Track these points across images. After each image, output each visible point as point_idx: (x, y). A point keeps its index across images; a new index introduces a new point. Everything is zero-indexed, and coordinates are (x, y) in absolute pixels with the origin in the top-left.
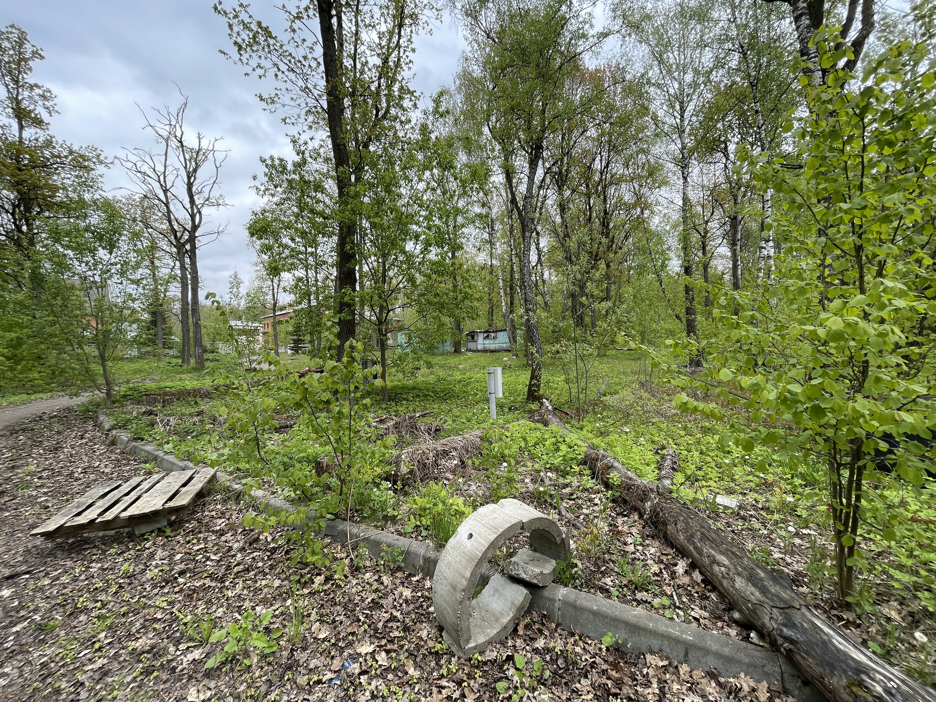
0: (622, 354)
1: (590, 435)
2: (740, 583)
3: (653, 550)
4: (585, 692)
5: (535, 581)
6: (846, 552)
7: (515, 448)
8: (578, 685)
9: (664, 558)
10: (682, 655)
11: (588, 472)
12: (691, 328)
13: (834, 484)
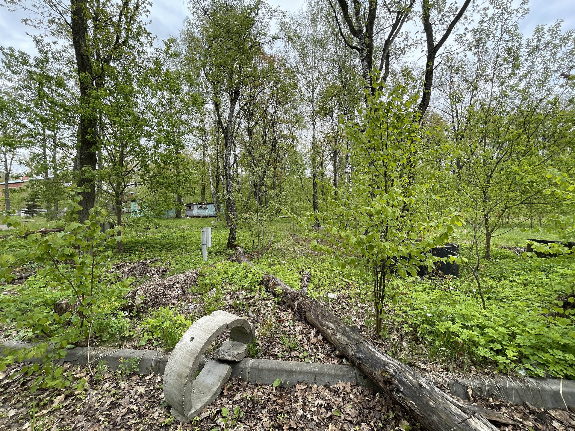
0: (282, 219)
1: (265, 267)
2: (339, 336)
3: (299, 328)
4: (264, 417)
5: (235, 359)
6: (379, 312)
7: (220, 279)
8: (260, 415)
9: (304, 331)
10: (313, 380)
11: (264, 288)
12: (315, 207)
13: (375, 281)
